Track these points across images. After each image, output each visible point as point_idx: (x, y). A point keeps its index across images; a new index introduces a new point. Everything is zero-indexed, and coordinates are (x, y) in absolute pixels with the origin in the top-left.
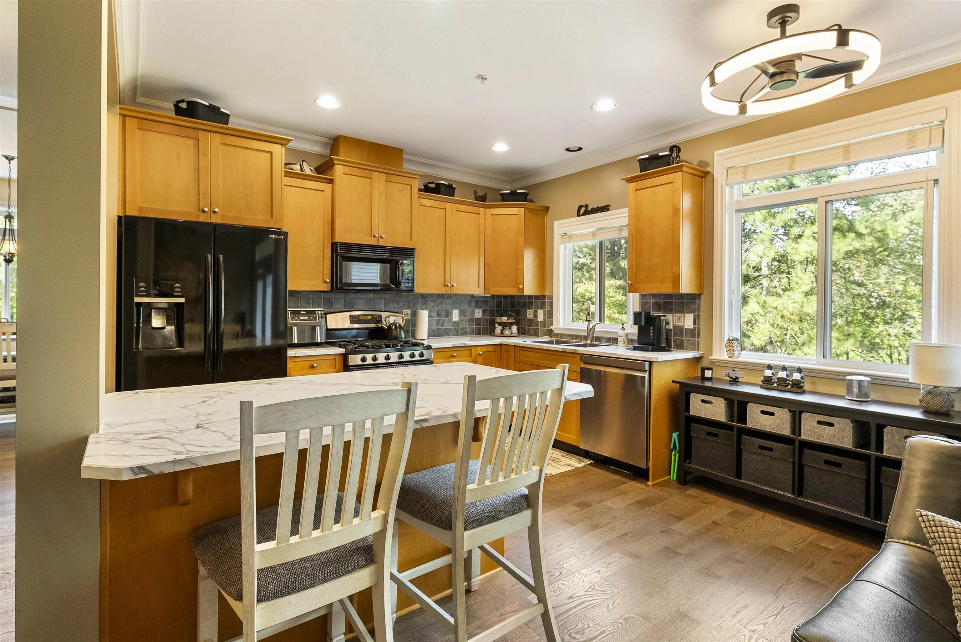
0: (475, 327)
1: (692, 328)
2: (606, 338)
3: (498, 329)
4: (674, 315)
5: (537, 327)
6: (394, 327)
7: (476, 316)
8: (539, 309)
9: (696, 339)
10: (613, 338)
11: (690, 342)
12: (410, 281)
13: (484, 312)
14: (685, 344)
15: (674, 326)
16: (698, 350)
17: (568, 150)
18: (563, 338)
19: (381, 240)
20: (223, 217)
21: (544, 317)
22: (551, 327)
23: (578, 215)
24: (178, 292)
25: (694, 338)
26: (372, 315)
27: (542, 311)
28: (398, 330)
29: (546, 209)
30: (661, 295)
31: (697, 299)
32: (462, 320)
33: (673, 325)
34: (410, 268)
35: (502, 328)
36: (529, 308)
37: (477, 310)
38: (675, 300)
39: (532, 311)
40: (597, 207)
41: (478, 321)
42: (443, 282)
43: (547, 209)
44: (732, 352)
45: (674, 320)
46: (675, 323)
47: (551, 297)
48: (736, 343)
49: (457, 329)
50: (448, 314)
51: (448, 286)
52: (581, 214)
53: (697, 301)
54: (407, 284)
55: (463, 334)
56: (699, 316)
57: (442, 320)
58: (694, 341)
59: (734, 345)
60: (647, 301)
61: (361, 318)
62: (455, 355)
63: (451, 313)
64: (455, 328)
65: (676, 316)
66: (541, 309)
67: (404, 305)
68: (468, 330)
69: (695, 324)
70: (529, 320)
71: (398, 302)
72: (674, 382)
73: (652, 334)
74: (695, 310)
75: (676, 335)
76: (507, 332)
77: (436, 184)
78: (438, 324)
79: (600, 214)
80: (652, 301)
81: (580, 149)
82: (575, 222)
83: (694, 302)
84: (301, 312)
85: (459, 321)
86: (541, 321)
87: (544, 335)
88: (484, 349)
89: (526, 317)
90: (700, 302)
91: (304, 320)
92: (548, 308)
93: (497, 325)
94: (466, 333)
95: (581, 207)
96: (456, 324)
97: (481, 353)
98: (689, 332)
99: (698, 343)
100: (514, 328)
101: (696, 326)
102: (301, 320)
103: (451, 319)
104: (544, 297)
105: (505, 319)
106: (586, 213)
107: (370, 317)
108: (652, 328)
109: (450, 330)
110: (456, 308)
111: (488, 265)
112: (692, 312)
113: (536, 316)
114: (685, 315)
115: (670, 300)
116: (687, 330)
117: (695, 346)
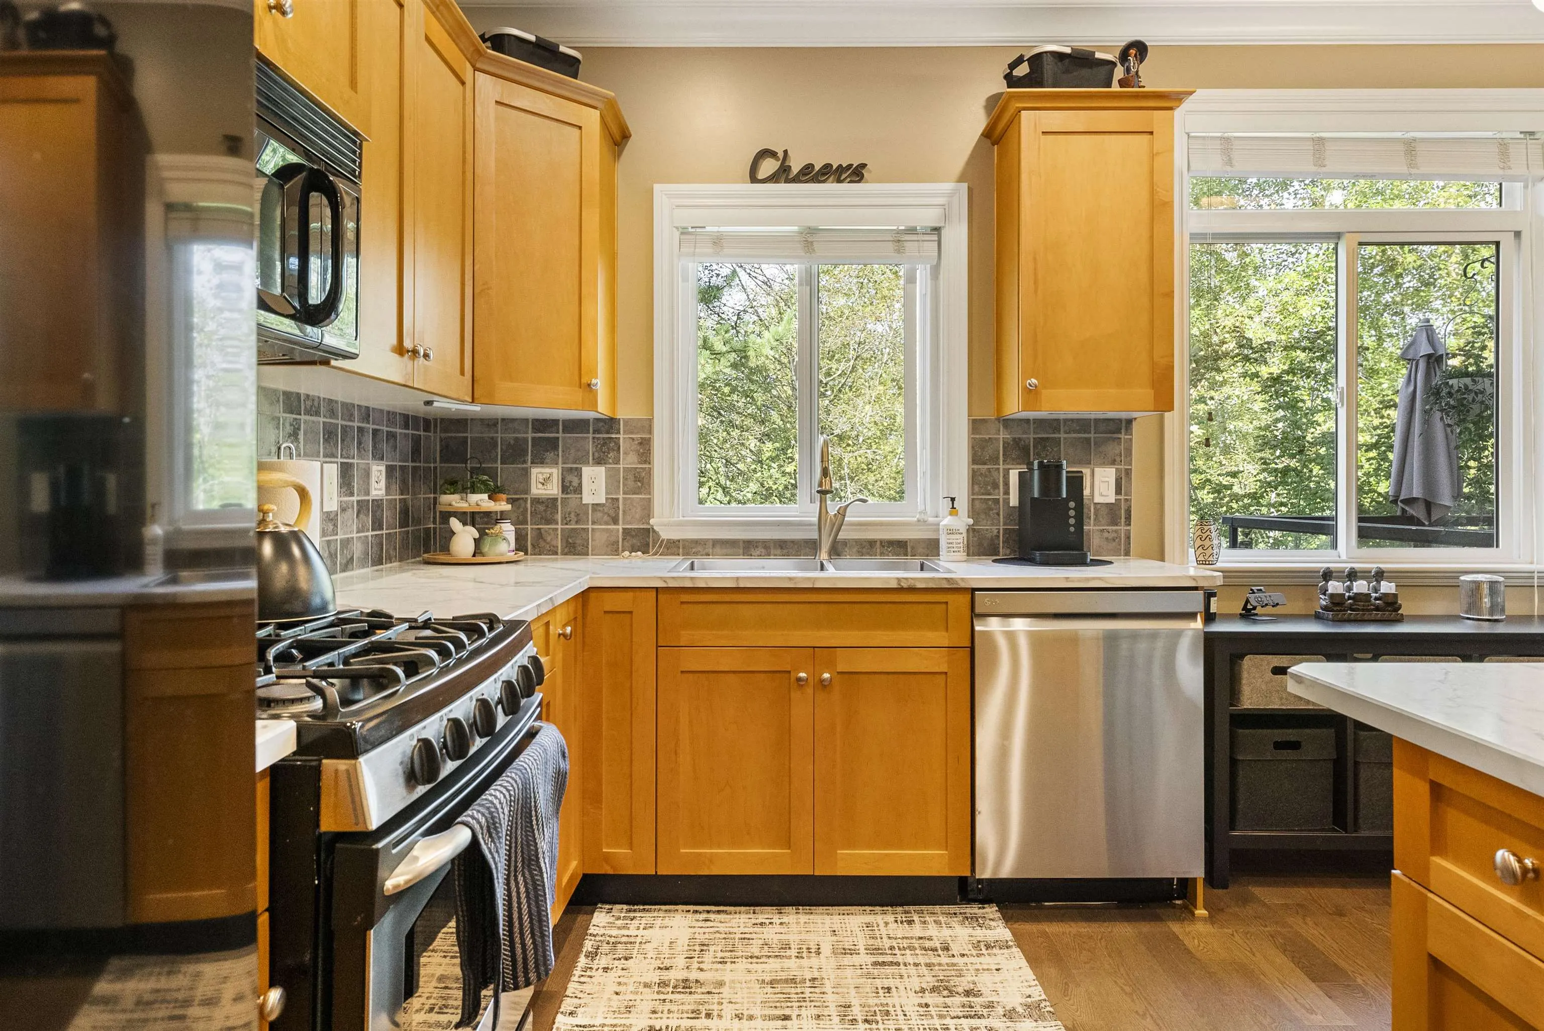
0: (370, 533)
1: (1113, 501)
2: (857, 541)
3: (463, 539)
5: (577, 522)
7: (373, 492)
8: (587, 463)
10: (881, 541)
11: (1106, 535)
13: (394, 474)
14: (1096, 541)
16: (1127, 554)
21: (612, 489)
22: (645, 521)
23: (754, 179)
25: (1116, 526)
27: (601, 470)
31: (1123, 431)
35: (477, 535)
36: (539, 461)
37: (374, 469)
38: (1066, 433)
39: (555, 472)
40: (828, 166)
43: (625, 137)
44: (1209, 551)
47: (648, 426)
52: (761, 175)
53: (1122, 436)
56: (1128, 472)
58: (1116, 531)
60: (987, 437)
66: (599, 462)
69: (1118, 491)
70: (537, 501)
73: (1072, 521)
74: (1118, 459)
79: (830, 187)
80: (1005, 436)
83: (1114, 439)
85: (337, 514)
86: (596, 506)
87: (614, 549)
89: (527, 491)
90: (1131, 440)
92: (628, 460)
93: (455, 524)
95: (760, 154)
96: (333, 527)
98: (1104, 511)
99: (1128, 538)
100: (509, 533)
101: (1122, 497)
105: (480, 501)
106: (783, 174)
108: (1072, 504)
110: (332, 457)
112: (1113, 462)
113: (571, 486)
114: (1096, 469)
115: (1054, 433)
116: (1099, 506)
117: (1120, 545)
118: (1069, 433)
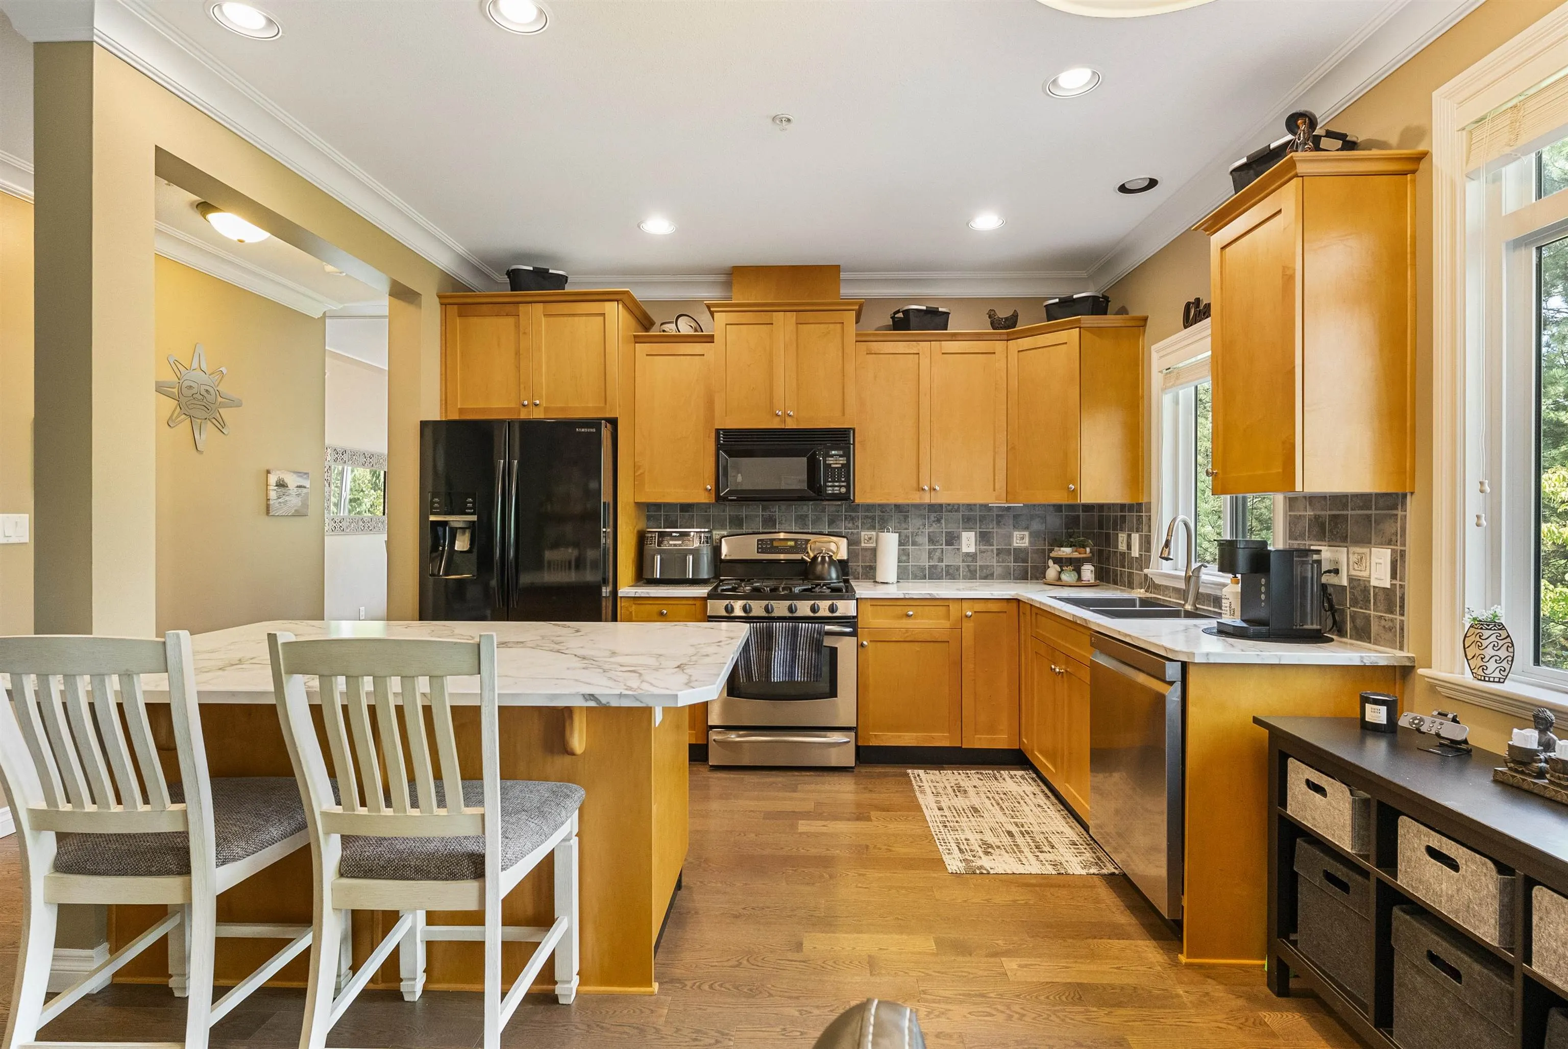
0: (1012, 564)
1: (1389, 586)
3: (1052, 571)
4: (1352, 549)
5: (1131, 568)
6: (820, 559)
7: (1015, 545)
8: (1133, 531)
9: (1398, 617)
11: (1383, 622)
12: (843, 484)
13: (1034, 535)
14: (1374, 628)
15: (1351, 579)
16: (1401, 648)
17: (1123, 189)
18: (1166, 595)
19: (788, 420)
20: (546, 409)
21: (1140, 550)
22: (1146, 571)
23: (1186, 325)
24: (470, 508)
25: (1392, 613)
26: (795, 540)
27: (1137, 535)
28: (826, 565)
29: (1142, 323)
30: (1325, 497)
31: (1400, 507)
32: (982, 552)
33: (1348, 575)
34: (843, 461)
35: (1060, 569)
36: (1121, 529)
37: (1017, 534)
38: (1351, 509)
39: (1125, 536)
41: (1021, 556)
42: (915, 485)
43: (1145, 319)
44: (1482, 662)
45: (1351, 563)
46: (1353, 573)
47: (1149, 507)
48: (1493, 638)
49: (972, 568)
50: (952, 539)
51: (923, 490)
52: (1189, 321)
53: (1400, 513)
54: (836, 488)
55: (986, 578)
56: (1403, 554)
57: (939, 551)
58: (1392, 620)
59: (1485, 643)
60: (1298, 514)
61: (775, 544)
62: (911, 613)
63: (959, 537)
64: (968, 566)
65: (1354, 553)
66: (1137, 531)
67: (863, 523)
68: (998, 571)
69: (1394, 576)
70: (1121, 553)
71: (852, 519)
72: (1256, 720)
73: (1263, 597)
74: (1394, 538)
75: (1354, 602)
76: (1065, 577)
77: (903, 312)
78: (930, 558)
80: (1310, 513)
81: (1153, 183)
82: (1180, 341)
83: (1392, 515)
84: (674, 534)
85: (976, 554)
86: (1135, 558)
88: (979, 607)
89: (1118, 548)
90: (1405, 516)
91: (675, 545)
92: (1145, 528)
93: (1051, 563)
94: (992, 575)
95: (1188, 307)
96: (970, 559)
97: (969, 613)
98: (1381, 596)
99: (1402, 629)
100: (1088, 571)
101: (1398, 582)
102: (671, 545)
103: (958, 549)
104: (1140, 505)
105: (1066, 552)
106: (1196, 317)
107: (792, 543)
108: (1263, 581)
109: (958, 569)
110: (970, 529)
111: (1013, 448)
112: (1389, 543)
113: (1129, 546)
114: (1373, 549)
115: (1343, 510)
116: (1377, 590)
117: (1396, 636)
118: (1355, 510)
